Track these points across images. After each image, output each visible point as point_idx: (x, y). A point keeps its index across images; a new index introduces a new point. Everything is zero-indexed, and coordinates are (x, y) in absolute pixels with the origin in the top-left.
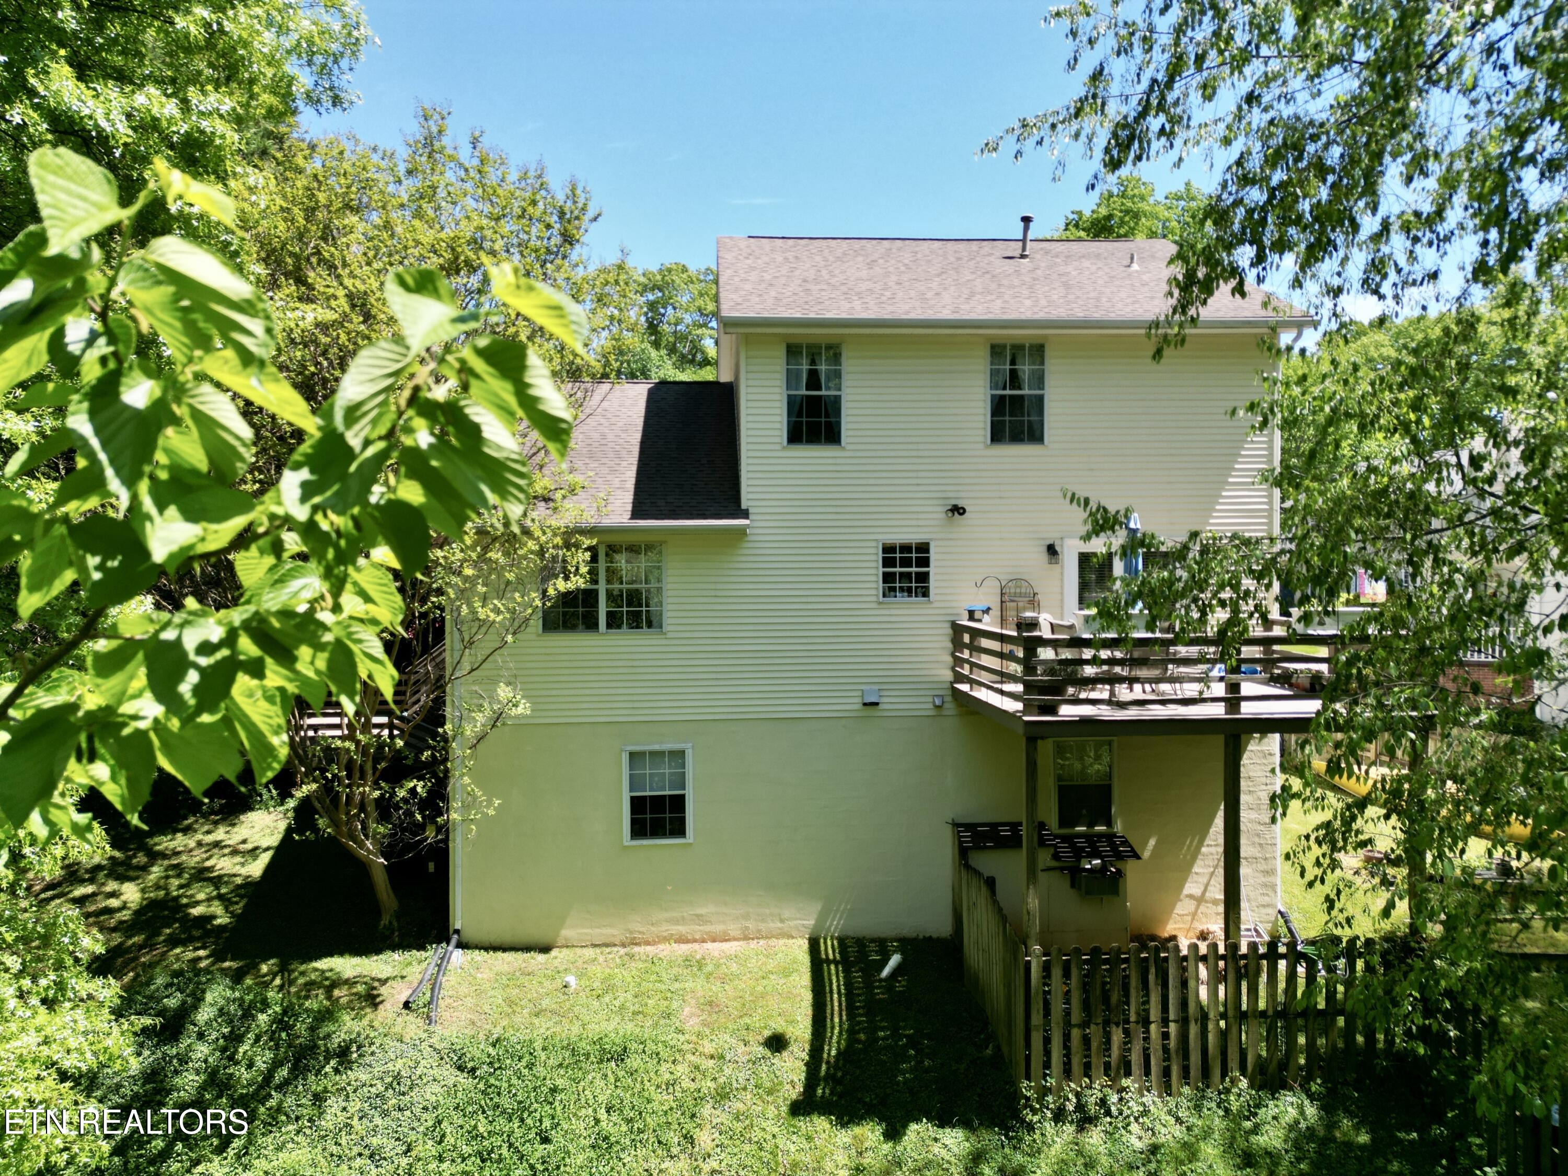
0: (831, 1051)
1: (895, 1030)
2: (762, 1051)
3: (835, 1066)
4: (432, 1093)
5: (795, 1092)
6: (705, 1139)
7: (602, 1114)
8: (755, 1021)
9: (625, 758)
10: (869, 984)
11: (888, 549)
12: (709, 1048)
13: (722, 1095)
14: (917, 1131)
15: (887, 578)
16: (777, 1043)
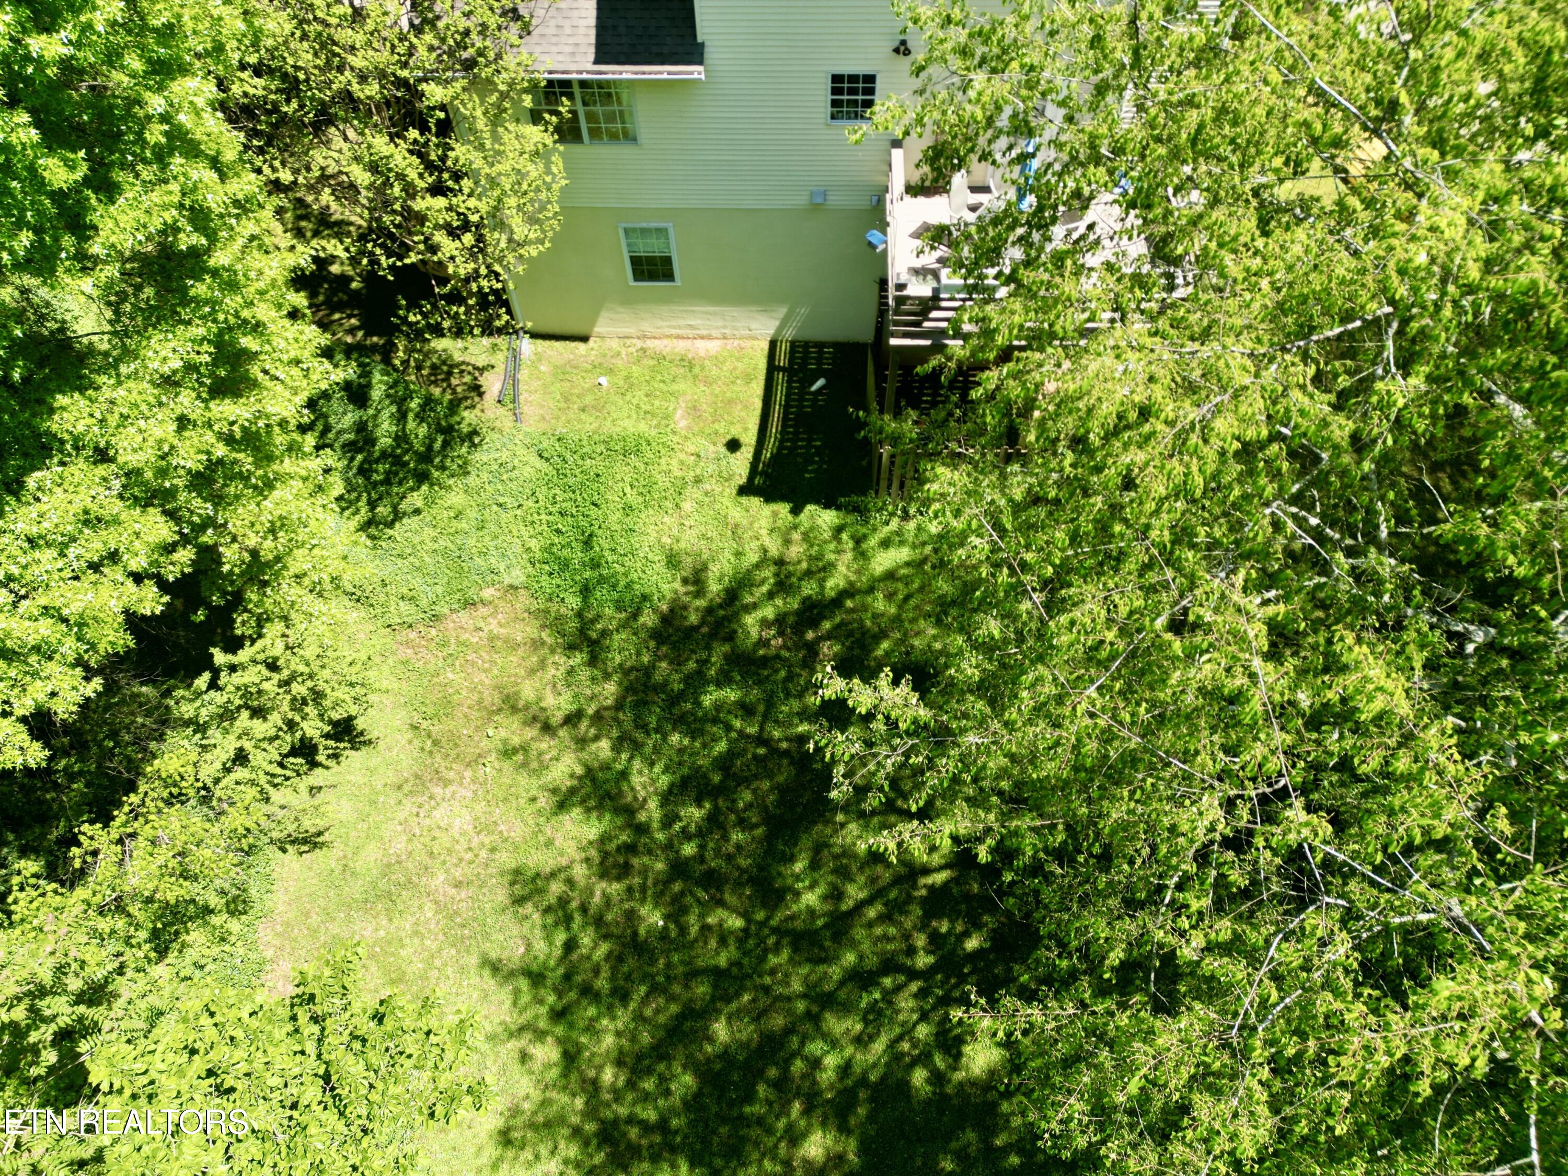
0: (767, 454)
1: (810, 440)
2: (723, 450)
3: (767, 465)
4: (527, 472)
5: (743, 480)
6: (687, 506)
7: (628, 490)
8: (720, 427)
9: (621, 233)
10: (801, 399)
11: (836, 78)
12: (692, 448)
13: (698, 480)
14: (810, 508)
15: (835, 103)
16: (733, 445)
